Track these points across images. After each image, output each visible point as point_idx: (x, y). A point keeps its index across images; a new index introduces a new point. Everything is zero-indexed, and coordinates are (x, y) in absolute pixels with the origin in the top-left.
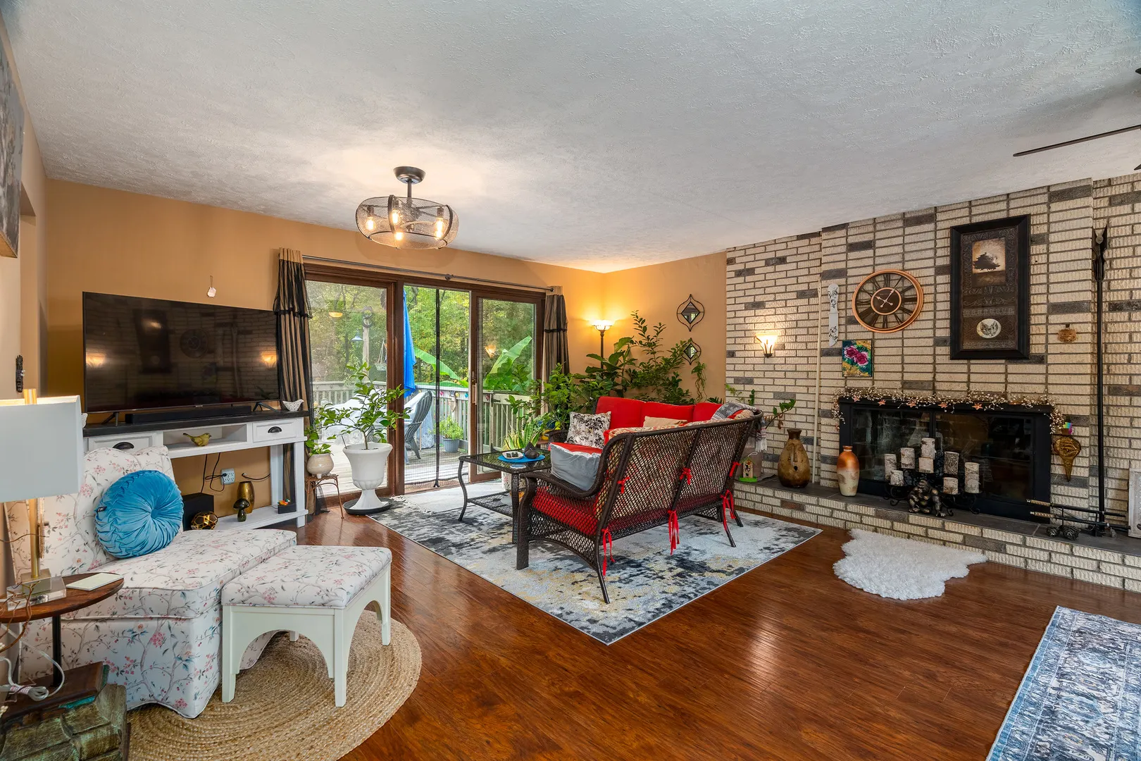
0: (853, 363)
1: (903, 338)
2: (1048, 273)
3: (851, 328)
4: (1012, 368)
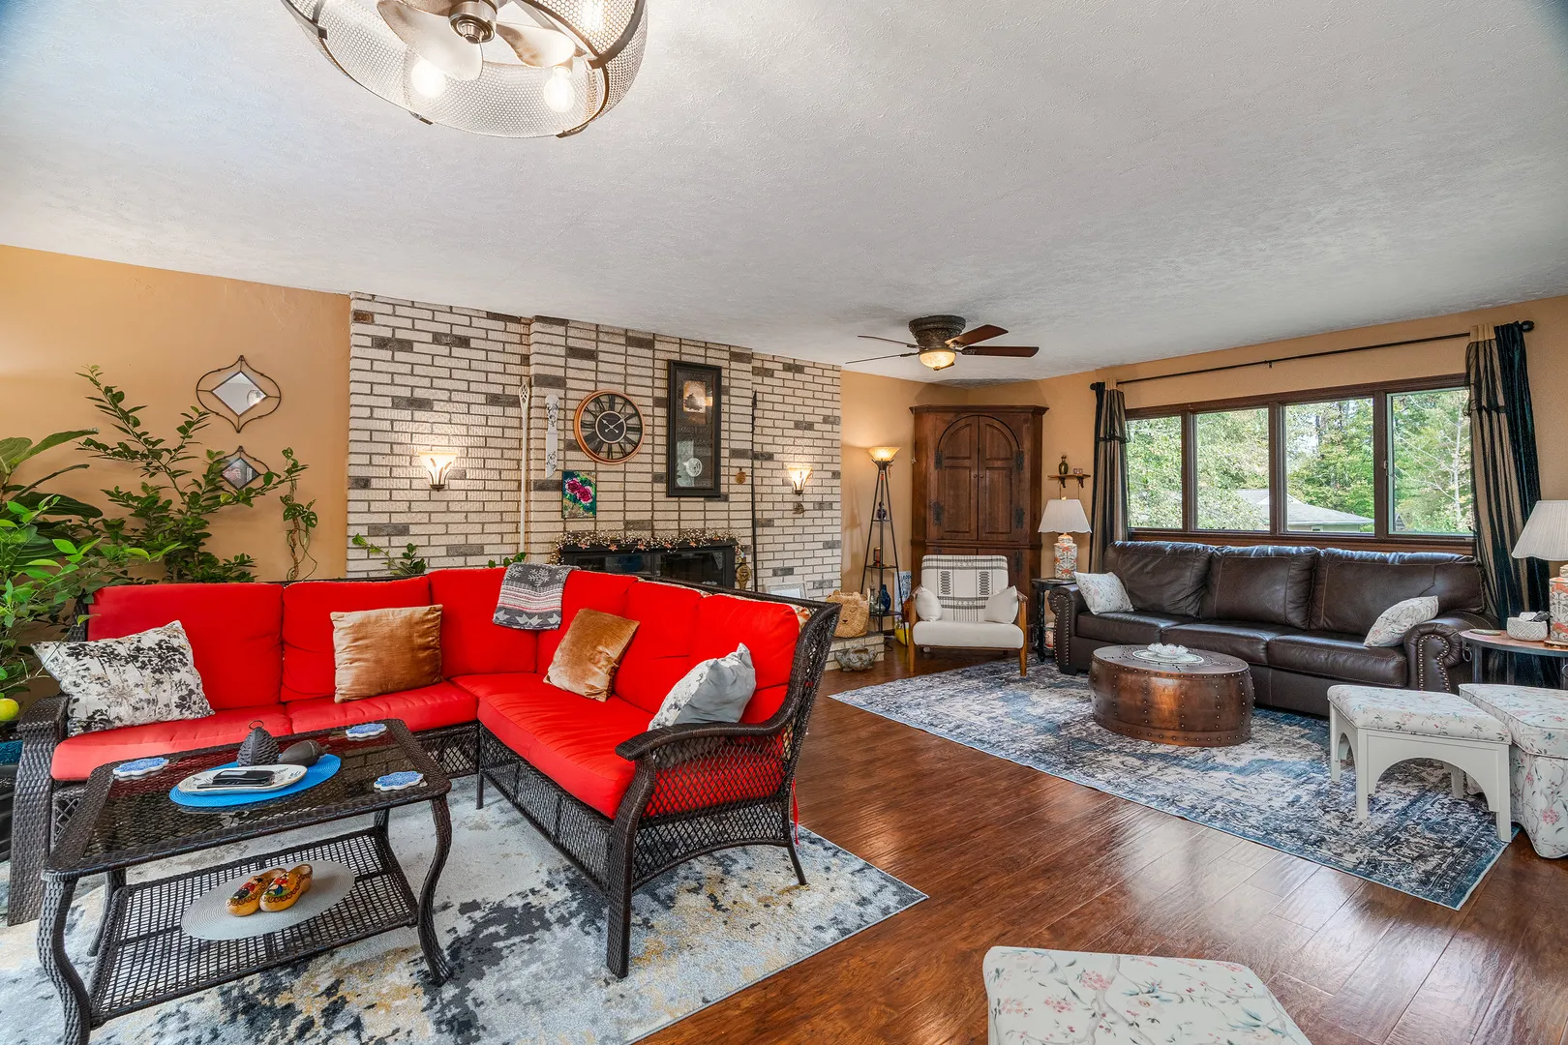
0: (575, 501)
1: (625, 472)
2: (730, 422)
3: (571, 455)
4: (710, 505)
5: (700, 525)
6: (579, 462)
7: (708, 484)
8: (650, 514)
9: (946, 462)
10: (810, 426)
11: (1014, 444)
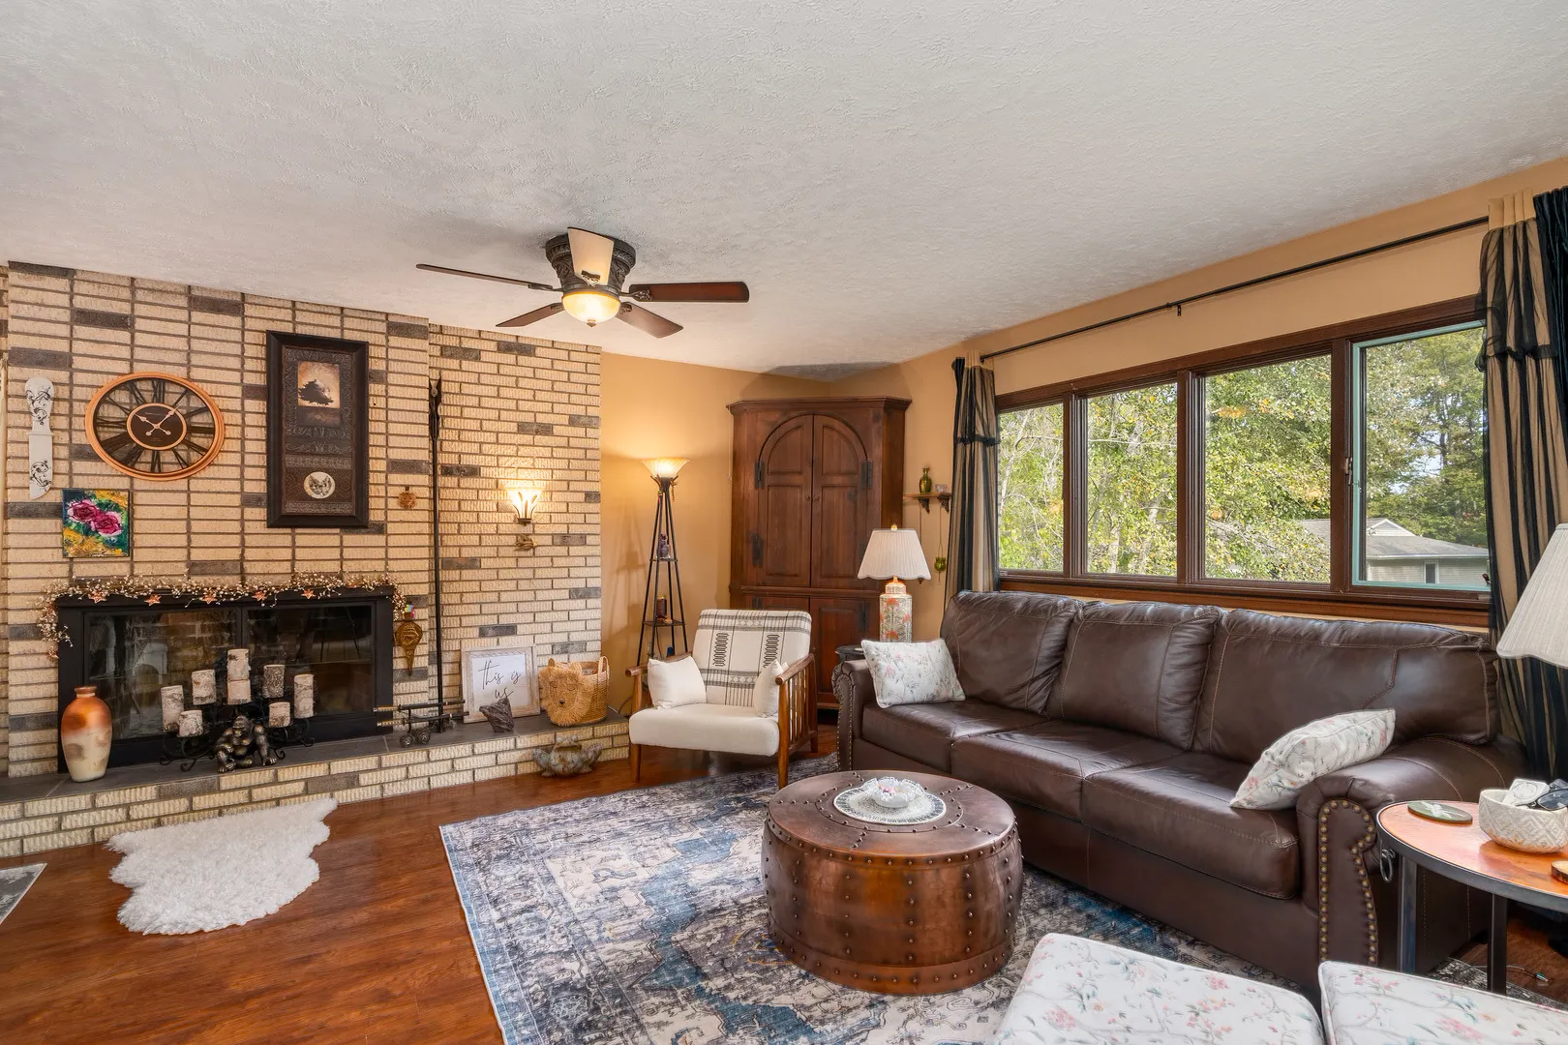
0: (88, 533)
1: (188, 492)
2: (387, 422)
3: (82, 466)
4: (350, 539)
5: (334, 567)
6: (102, 477)
7: (346, 509)
8: (238, 552)
9: (768, 480)
10: (546, 430)
11: (858, 449)
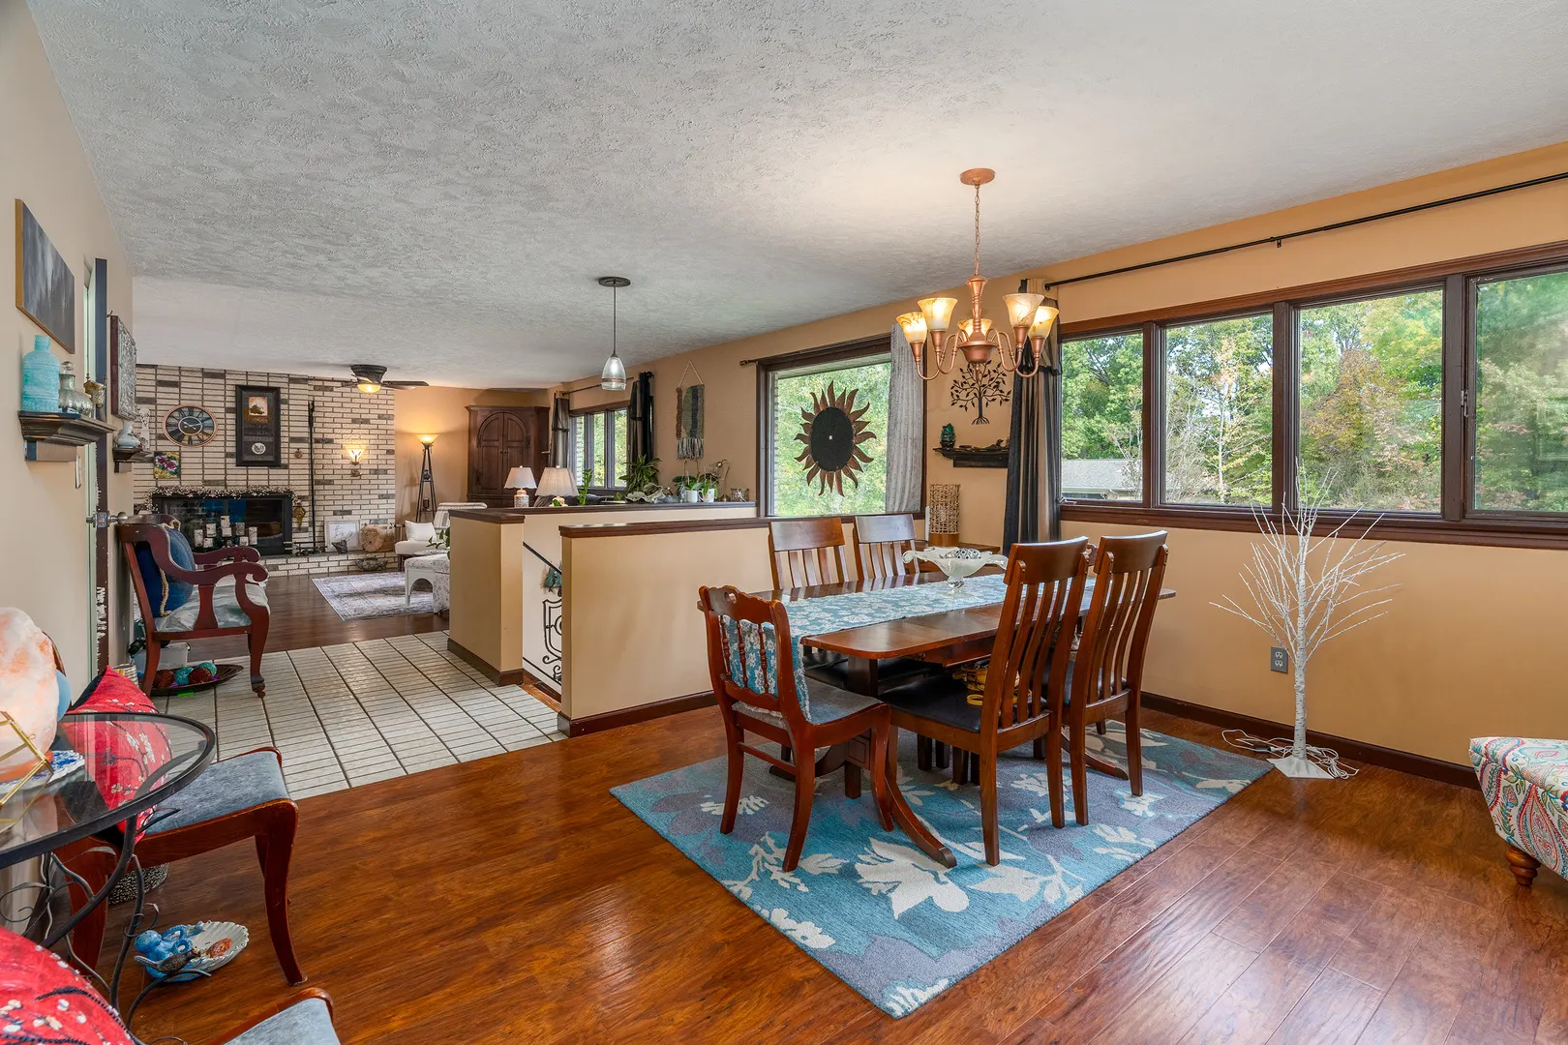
0: (163, 468)
1: (203, 452)
2: (289, 421)
3: (160, 442)
4: (272, 471)
5: (265, 483)
6: (169, 446)
7: (270, 458)
8: (224, 476)
9: (483, 443)
10: (366, 421)
11: (524, 430)
